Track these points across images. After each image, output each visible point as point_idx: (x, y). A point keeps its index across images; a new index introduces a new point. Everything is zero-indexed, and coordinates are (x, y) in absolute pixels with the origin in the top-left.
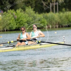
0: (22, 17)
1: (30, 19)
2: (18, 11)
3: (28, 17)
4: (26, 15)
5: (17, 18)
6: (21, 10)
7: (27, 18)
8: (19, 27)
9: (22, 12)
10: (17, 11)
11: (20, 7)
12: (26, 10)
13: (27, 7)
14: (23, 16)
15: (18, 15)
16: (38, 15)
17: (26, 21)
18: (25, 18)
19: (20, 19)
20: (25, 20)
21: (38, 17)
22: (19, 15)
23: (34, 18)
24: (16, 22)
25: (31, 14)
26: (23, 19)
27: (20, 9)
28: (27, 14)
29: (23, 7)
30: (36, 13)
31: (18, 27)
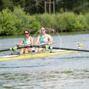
0: (9, 19)
1: (19, 22)
2: (5, 11)
3: (17, 18)
4: (14, 17)
5: (2, 20)
6: (9, 9)
7: (16, 20)
8: (6, 31)
9: (10, 12)
10: (3, 11)
11: (7, 6)
12: (14, 11)
13: (16, 7)
14: (11, 18)
15: (4, 16)
16: (29, 16)
17: (15, 24)
18: (13, 20)
19: (7, 22)
20: (13, 23)
21: (29, 19)
22: (6, 17)
23: (24, 20)
24: (2, 25)
25: (20, 15)
26: (10, 21)
27: (7, 9)
28: (15, 15)
29: (11, 6)
30: (27, 14)
31: (4, 31)
